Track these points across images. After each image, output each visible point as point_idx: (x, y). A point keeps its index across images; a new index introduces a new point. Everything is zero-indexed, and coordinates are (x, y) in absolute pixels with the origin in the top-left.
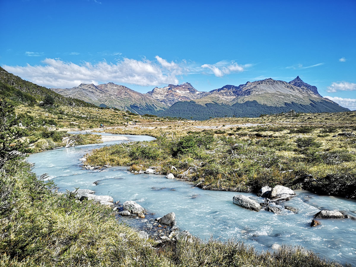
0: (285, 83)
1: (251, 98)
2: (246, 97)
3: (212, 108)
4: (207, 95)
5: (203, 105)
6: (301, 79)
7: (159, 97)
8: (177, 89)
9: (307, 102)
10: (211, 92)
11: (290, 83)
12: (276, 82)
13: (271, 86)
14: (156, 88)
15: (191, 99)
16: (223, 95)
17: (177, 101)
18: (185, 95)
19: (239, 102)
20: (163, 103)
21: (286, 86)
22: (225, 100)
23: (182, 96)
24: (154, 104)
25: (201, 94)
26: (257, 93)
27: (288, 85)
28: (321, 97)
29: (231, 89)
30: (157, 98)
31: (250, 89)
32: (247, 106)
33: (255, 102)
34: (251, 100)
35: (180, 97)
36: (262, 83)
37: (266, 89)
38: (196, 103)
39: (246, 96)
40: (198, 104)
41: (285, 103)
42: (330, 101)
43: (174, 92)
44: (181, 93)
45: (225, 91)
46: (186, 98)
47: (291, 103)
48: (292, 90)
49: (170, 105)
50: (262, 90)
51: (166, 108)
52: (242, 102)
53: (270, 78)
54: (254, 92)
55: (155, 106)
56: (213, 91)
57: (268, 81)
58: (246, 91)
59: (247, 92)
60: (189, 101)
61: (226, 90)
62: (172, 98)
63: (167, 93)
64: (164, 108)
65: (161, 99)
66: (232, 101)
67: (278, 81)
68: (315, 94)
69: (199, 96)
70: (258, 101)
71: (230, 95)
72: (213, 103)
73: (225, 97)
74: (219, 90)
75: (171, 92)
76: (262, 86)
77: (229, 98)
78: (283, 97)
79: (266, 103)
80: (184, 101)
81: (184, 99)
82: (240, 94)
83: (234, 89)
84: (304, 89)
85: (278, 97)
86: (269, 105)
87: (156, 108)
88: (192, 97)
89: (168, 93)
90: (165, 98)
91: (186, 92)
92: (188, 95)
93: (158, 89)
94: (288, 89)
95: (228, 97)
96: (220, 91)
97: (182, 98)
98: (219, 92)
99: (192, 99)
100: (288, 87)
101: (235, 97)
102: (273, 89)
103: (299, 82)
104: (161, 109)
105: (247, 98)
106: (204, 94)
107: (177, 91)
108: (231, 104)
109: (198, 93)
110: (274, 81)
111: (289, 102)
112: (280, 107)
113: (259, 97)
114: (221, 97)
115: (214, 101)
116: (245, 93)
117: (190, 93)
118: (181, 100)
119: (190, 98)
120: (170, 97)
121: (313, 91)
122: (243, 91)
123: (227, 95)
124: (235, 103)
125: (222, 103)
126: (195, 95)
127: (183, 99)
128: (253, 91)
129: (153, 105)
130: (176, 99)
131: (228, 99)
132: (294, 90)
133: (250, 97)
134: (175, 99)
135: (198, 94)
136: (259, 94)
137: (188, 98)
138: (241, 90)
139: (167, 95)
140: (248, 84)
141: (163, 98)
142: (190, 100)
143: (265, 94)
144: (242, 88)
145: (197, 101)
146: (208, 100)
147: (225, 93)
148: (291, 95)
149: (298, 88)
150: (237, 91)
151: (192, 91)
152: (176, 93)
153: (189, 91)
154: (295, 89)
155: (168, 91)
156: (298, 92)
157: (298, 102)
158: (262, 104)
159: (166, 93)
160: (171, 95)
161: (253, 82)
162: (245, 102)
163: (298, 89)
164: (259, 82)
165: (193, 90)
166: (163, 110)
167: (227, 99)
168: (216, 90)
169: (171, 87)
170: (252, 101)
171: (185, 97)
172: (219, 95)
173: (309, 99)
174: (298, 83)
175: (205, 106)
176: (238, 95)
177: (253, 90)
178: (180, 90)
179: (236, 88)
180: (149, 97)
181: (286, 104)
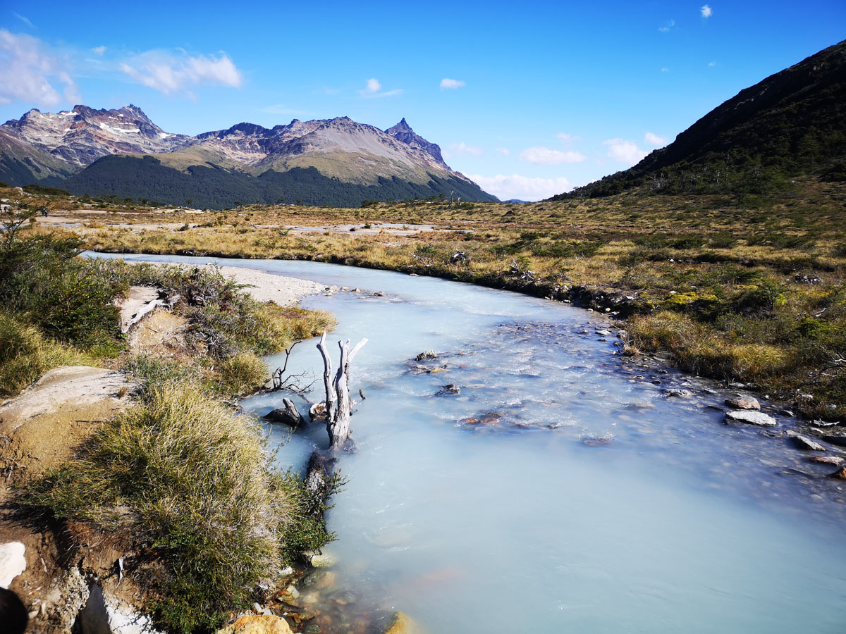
0: (378, 132)
1: (303, 161)
2: (291, 158)
3: (206, 179)
4: (189, 144)
5: (181, 170)
6: (410, 127)
7: (46, 138)
8: (102, 120)
9: (423, 179)
10: (201, 136)
11: (387, 132)
12: (358, 127)
13: (347, 135)
14: (35, 113)
15: (146, 151)
16: (235, 149)
17: (104, 155)
18: (126, 138)
19: (275, 168)
20: (59, 157)
21: (381, 139)
22: (240, 160)
23: (118, 140)
24: (31, 159)
25: (173, 139)
26: (317, 149)
27: (384, 136)
28: (449, 168)
29: (254, 134)
30: (39, 142)
31: (300, 139)
32: (295, 179)
33: (312, 170)
34: (304, 165)
35: (111, 143)
36: (327, 127)
37: (337, 142)
38: (161, 164)
39: (292, 155)
40: (167, 165)
41: (379, 178)
42: (466, 178)
43: (91, 128)
44: (114, 133)
45: (240, 138)
46: (130, 146)
47: (391, 179)
48: (392, 150)
49: (81, 164)
50: (329, 143)
51: (71, 171)
52: (283, 170)
53: (346, 117)
54: (310, 146)
55: (35, 163)
56: (208, 134)
57: (341, 124)
58: (292, 141)
59: (294, 144)
60: (140, 156)
61: (240, 136)
62: (87, 144)
63: (71, 128)
64: (63, 172)
65: (52, 145)
66: (259, 164)
67: (363, 125)
68: (437, 162)
69: (168, 144)
70: (320, 169)
71: (253, 148)
72: (207, 166)
73: (239, 152)
74: (222, 134)
75: (84, 127)
76: (329, 134)
77: (250, 155)
78: (374, 164)
79: (337, 174)
80: (125, 155)
81: (126, 150)
82: (277, 148)
83: (262, 134)
84: (416, 148)
85: (363, 162)
86: (345, 181)
87: (38, 170)
88: (146, 146)
89: (73, 131)
90: (66, 144)
91: (128, 131)
92: (137, 139)
93: (42, 116)
94: (385, 147)
95: (248, 154)
96: (225, 137)
97: (119, 148)
98: (223, 140)
99: (149, 152)
100: (384, 141)
101: (264, 156)
102: (353, 142)
103: (406, 132)
104: (54, 174)
105: (294, 161)
106: (180, 141)
107: (102, 125)
108: (255, 173)
109: (163, 136)
110: (355, 125)
111: (386, 176)
112: (369, 187)
113: (323, 161)
114: (228, 151)
115: (211, 161)
116: (289, 147)
117: (142, 135)
118: (116, 151)
119: (143, 149)
120: (80, 142)
121: (432, 155)
122: (284, 141)
123: (244, 149)
124: (265, 170)
125: (233, 169)
126: (157, 141)
127: (120, 151)
128: (308, 144)
129: (27, 161)
130: (99, 147)
131: (247, 159)
132: (396, 150)
133: (301, 158)
134: (97, 149)
135: (165, 140)
136: (322, 153)
137: (135, 148)
138: (277, 139)
139: (72, 135)
140: (294, 125)
141: (60, 142)
142: (145, 155)
143: (336, 154)
144: (282, 134)
145: (163, 158)
146: (193, 157)
147: (240, 142)
148: (391, 160)
149: (405, 145)
150: (271, 140)
151: (146, 131)
152: (98, 131)
153: (138, 130)
154: (398, 148)
155: (74, 123)
156: (405, 154)
157: (404, 178)
158: (330, 178)
159: (69, 130)
160: (84, 136)
161: (306, 123)
162: (290, 168)
163: (404, 148)
164: (322, 123)
165: (148, 127)
166: (60, 176)
167: (244, 158)
168: (214, 133)
169: (82, 113)
170: (307, 167)
171: (127, 144)
172: (222, 147)
173: (427, 172)
174: (403, 133)
175: (186, 173)
176: (272, 150)
177: (307, 141)
178: (110, 125)
179: (266, 131)
180: (12, 137)
181: (381, 180)
